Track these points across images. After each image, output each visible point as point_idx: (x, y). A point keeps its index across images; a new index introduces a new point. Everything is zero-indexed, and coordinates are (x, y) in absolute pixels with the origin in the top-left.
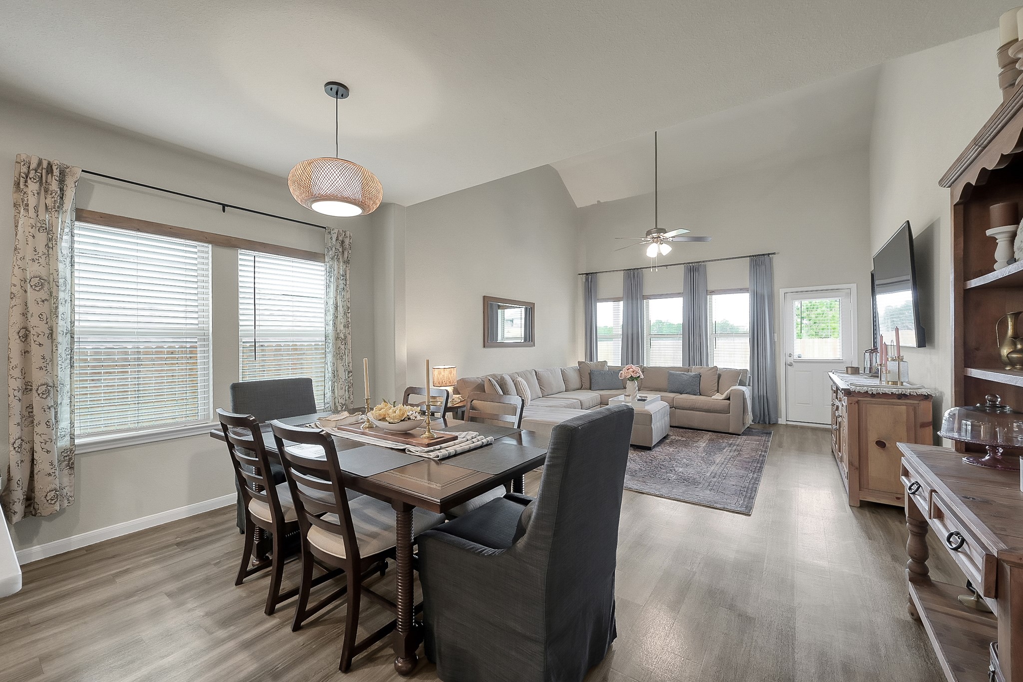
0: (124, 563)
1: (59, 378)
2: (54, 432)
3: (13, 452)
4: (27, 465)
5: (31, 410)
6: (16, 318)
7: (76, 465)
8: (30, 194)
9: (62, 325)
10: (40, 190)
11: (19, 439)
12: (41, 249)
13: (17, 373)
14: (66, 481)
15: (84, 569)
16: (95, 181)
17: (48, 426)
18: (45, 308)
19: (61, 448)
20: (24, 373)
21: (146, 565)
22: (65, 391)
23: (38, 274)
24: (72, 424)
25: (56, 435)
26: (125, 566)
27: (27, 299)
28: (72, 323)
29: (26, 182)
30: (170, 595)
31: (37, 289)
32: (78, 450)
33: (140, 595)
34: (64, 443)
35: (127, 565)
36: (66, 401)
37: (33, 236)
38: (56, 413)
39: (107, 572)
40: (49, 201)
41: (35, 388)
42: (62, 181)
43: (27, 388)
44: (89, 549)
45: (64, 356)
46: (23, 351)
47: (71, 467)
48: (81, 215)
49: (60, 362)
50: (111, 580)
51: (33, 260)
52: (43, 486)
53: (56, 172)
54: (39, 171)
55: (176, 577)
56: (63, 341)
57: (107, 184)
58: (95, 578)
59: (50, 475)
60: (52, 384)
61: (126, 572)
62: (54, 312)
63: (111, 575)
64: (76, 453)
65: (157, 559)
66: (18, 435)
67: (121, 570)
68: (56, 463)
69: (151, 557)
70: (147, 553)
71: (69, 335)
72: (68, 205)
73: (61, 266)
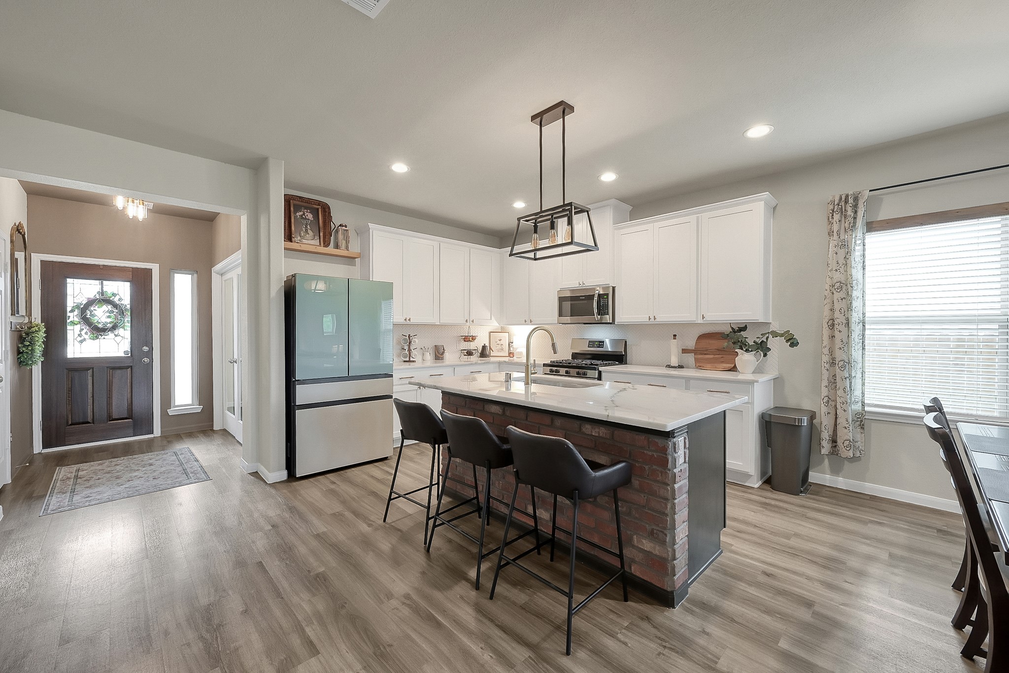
0: (884, 518)
1: (853, 356)
2: (848, 397)
3: (823, 405)
4: (832, 416)
5: (835, 378)
6: (827, 313)
7: (865, 427)
8: (835, 223)
10: (842, 218)
11: (826, 396)
12: (842, 261)
13: (826, 351)
14: (859, 437)
15: (857, 507)
16: (882, 195)
17: (845, 392)
18: (843, 304)
19: (855, 411)
20: (831, 352)
21: (897, 528)
22: (858, 368)
23: (839, 280)
24: (863, 393)
25: (851, 400)
26: (883, 520)
27: (833, 298)
28: (864, 314)
29: (833, 215)
30: (891, 555)
31: (839, 291)
32: (867, 415)
33: (872, 542)
34: (857, 407)
35: (885, 520)
36: (859, 375)
38: (851, 383)
39: (869, 516)
40: (847, 225)
41: (837, 362)
42: (855, 207)
43: (833, 363)
44: (873, 498)
45: (857, 340)
46: (831, 336)
47: (862, 427)
48: (871, 227)
49: (853, 345)
50: (865, 522)
51: (836, 270)
52: (842, 435)
53: (851, 201)
54: (841, 204)
55: (910, 549)
56: (856, 330)
57: (893, 193)
58: (857, 515)
59: (845, 428)
60: (847, 361)
61: (880, 523)
62: (849, 308)
63: (869, 519)
64: (866, 417)
65: (910, 530)
66: (826, 394)
67: (878, 521)
68: (850, 420)
69: (907, 526)
70: (906, 522)
71: (861, 324)
72: (860, 222)
73: (854, 272)
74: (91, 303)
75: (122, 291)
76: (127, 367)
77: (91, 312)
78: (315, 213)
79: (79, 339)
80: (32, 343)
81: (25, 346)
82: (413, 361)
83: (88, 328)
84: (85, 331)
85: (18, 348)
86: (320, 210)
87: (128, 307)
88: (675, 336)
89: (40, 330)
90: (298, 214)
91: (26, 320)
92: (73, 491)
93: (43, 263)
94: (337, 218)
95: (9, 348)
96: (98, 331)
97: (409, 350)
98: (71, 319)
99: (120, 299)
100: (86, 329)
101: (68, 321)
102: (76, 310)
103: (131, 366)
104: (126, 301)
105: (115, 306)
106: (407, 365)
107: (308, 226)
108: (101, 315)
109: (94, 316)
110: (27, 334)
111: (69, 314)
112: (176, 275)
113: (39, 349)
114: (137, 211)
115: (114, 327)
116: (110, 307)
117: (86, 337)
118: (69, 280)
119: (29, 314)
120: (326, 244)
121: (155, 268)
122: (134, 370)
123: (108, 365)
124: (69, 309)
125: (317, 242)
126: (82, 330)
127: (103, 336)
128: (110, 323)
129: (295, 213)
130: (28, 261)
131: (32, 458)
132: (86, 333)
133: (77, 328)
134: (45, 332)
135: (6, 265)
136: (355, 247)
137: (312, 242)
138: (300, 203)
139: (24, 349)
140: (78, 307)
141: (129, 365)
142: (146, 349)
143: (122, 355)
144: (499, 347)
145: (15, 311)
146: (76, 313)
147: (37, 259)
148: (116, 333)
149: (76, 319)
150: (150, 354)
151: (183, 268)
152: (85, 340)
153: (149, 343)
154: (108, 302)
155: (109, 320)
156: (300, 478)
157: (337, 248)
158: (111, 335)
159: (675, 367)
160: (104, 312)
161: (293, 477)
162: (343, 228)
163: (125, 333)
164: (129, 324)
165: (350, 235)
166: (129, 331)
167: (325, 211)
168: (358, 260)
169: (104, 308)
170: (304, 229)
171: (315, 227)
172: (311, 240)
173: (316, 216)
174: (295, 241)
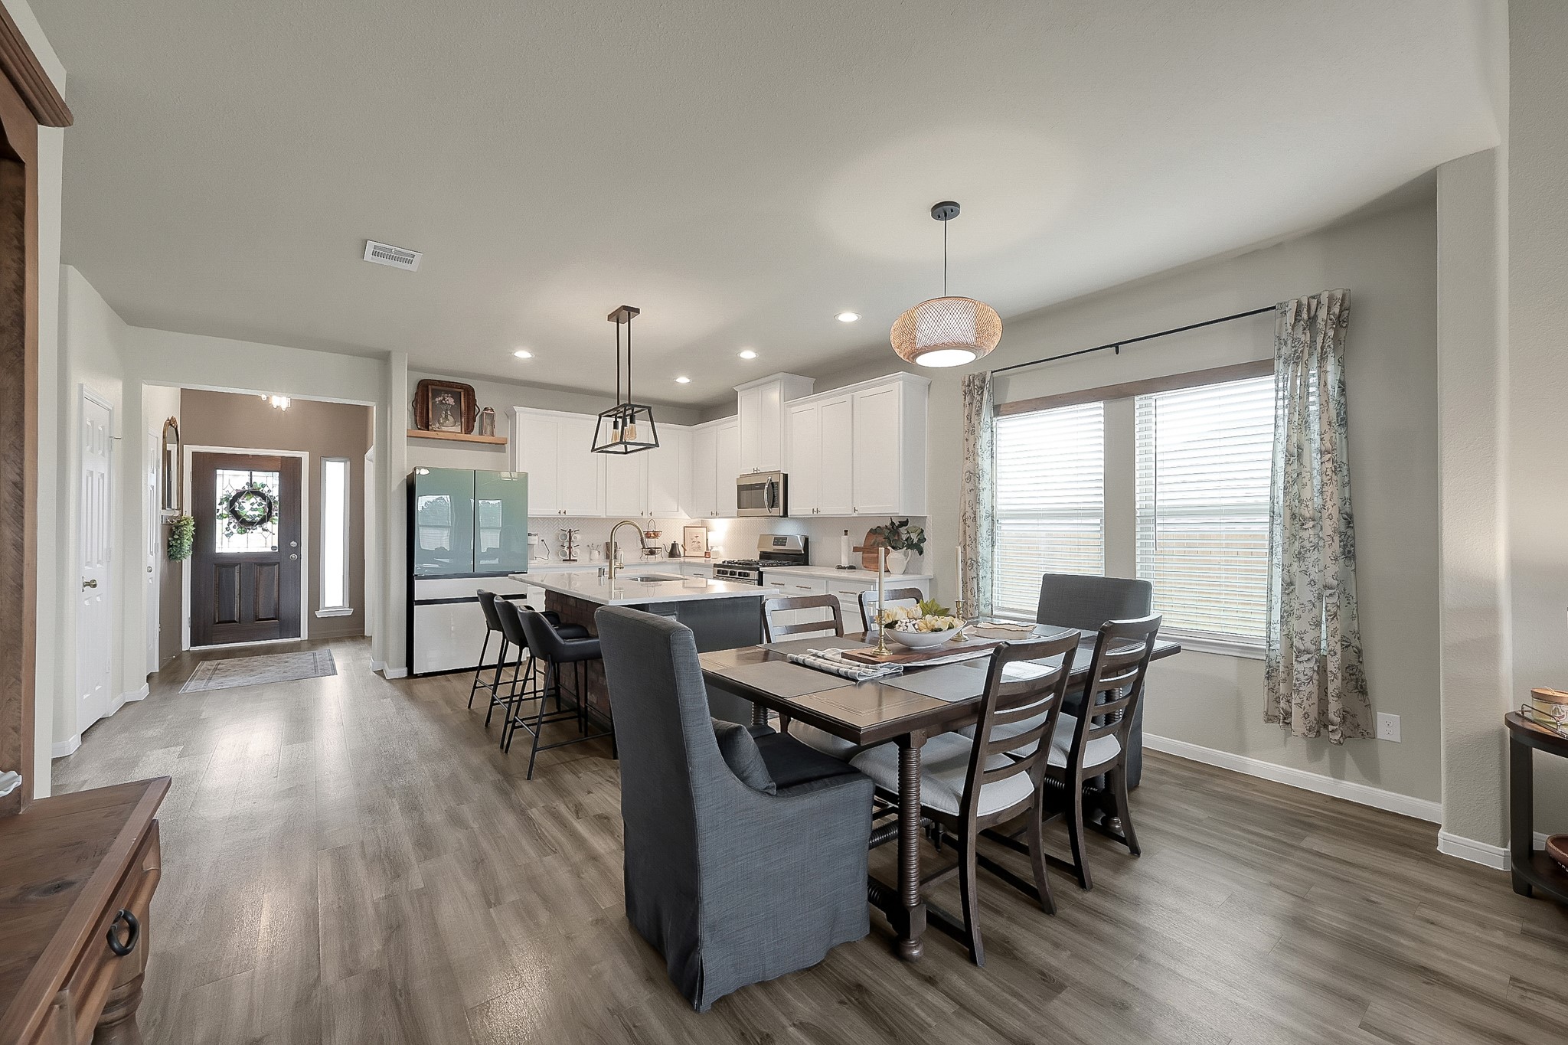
1: (981, 554)
2: (975, 599)
9: (983, 511)
10: (972, 400)
12: (972, 448)
18: (972, 497)
20: (965, 549)
22: (987, 567)
23: (968, 469)
25: (978, 602)
28: (992, 507)
31: (968, 481)
36: (989, 575)
37: (967, 440)
38: (978, 584)
42: (981, 389)
45: (985, 536)
46: (964, 531)
48: (997, 410)
49: (981, 542)
51: (965, 459)
53: (976, 382)
54: (970, 385)
56: (984, 525)
60: (975, 560)
62: (977, 500)
71: (990, 518)
72: (986, 406)
73: (979, 460)
74: (239, 494)
75: (270, 482)
76: (274, 564)
77: (240, 504)
78: (457, 398)
79: (227, 532)
80: (181, 537)
81: (174, 539)
82: (574, 560)
83: (236, 521)
84: (233, 524)
85: (169, 541)
87: (277, 499)
88: (846, 531)
89: (188, 524)
90: (437, 399)
91: (177, 513)
92: (210, 679)
93: (194, 454)
94: (482, 402)
95: (159, 541)
96: (245, 524)
97: (570, 548)
98: (220, 512)
99: (269, 491)
100: (234, 522)
101: (218, 514)
102: (225, 503)
103: (279, 563)
104: (275, 493)
105: (263, 497)
106: (567, 564)
107: (449, 413)
108: (249, 507)
109: (242, 508)
110: (177, 528)
111: (218, 507)
112: (328, 464)
113: (187, 543)
114: (281, 402)
115: (262, 521)
116: (258, 499)
117: (234, 531)
118: (219, 472)
119: (180, 508)
120: (469, 429)
121: (305, 456)
122: (282, 568)
123: (255, 561)
124: (218, 501)
125: (457, 429)
126: (229, 523)
127: (251, 530)
128: (259, 516)
129: (434, 397)
130: (180, 453)
131: (180, 655)
132: (234, 527)
133: (226, 521)
134: (194, 526)
135: (158, 462)
136: (501, 432)
137: (453, 429)
138: (440, 388)
139: (174, 542)
140: (227, 499)
141: (277, 561)
142: (294, 544)
143: (270, 550)
144: (696, 545)
145: (166, 503)
146: (225, 504)
147: (189, 450)
148: (264, 527)
149: (225, 512)
150: (297, 550)
151: (334, 455)
152: (232, 533)
153: (297, 538)
154: (256, 493)
155: (257, 513)
156: (417, 676)
157: (481, 433)
158: (259, 529)
159: (844, 568)
160: (252, 504)
161: (411, 674)
162: (489, 412)
163: (273, 527)
164: (277, 518)
165: (496, 419)
166: (277, 525)
167: (469, 395)
168: (508, 446)
169: (253, 500)
170: (443, 416)
171: (456, 410)
172: (451, 428)
173: (458, 401)
174: (432, 430)
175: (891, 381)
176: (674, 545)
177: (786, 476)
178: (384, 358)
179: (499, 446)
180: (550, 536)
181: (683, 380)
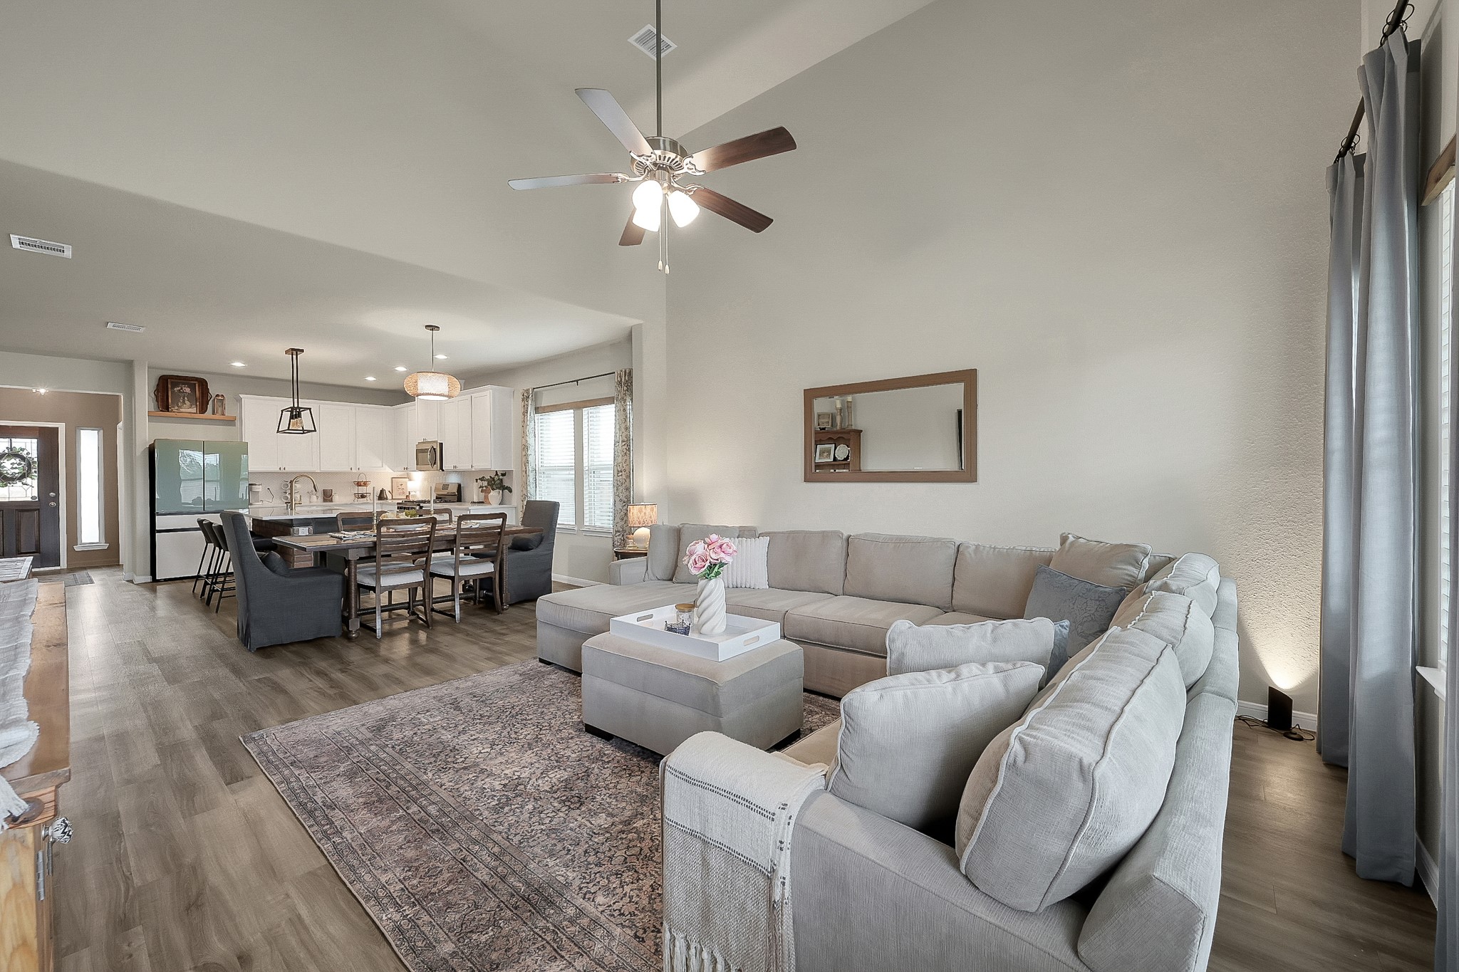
37: (522, 426)
48: (535, 411)
75: (30, 446)
76: (36, 510)
78: (193, 388)
86: (197, 385)
87: (36, 460)
88: (477, 480)
90: (175, 389)
94: (213, 390)
99: (28, 454)
103: (39, 509)
104: (34, 455)
105: (23, 458)
107: (186, 398)
108: (10, 466)
112: (83, 432)
115: (23, 476)
116: (18, 460)
120: (203, 410)
121: (61, 427)
122: (41, 512)
123: (15, 507)
125: (194, 410)
127: (11, 485)
128: (18, 473)
129: (172, 388)
136: (231, 412)
137: (190, 410)
141: (36, 507)
142: (52, 494)
143: (30, 499)
144: (401, 491)
148: (24, 482)
150: (56, 499)
151: (89, 425)
153: (56, 489)
154: (16, 455)
155: (17, 471)
156: (159, 581)
157: (213, 413)
158: (19, 484)
159: (475, 503)
160: (12, 464)
161: (154, 580)
162: (220, 398)
163: (33, 482)
164: (37, 475)
165: (226, 402)
166: (36, 480)
167: (203, 385)
168: (237, 422)
169: (13, 461)
170: (181, 401)
171: (192, 398)
172: (188, 409)
173: (193, 389)
174: (172, 411)
175: (484, 390)
176: (382, 491)
177: (441, 445)
178: (129, 365)
179: (231, 422)
180: (275, 486)
181: (371, 379)
